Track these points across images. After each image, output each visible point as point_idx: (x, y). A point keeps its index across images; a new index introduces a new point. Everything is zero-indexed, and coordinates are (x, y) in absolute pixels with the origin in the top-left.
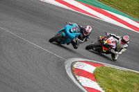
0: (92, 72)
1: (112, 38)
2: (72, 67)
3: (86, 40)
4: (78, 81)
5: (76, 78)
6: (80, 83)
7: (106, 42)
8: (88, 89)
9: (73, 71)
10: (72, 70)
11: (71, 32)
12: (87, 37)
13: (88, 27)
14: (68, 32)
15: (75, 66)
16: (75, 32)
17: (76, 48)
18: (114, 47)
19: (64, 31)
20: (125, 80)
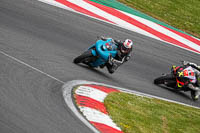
0: (102, 101)
1: (190, 68)
2: (73, 92)
3: (126, 60)
4: (81, 113)
5: (78, 109)
6: (85, 117)
7: (181, 74)
8: (97, 125)
9: (73, 99)
10: (72, 97)
11: (103, 50)
12: (126, 55)
13: (127, 41)
14: (99, 49)
15: (77, 92)
16: (109, 49)
17: (111, 72)
18: (194, 81)
19: (94, 48)
20: (149, 112)
